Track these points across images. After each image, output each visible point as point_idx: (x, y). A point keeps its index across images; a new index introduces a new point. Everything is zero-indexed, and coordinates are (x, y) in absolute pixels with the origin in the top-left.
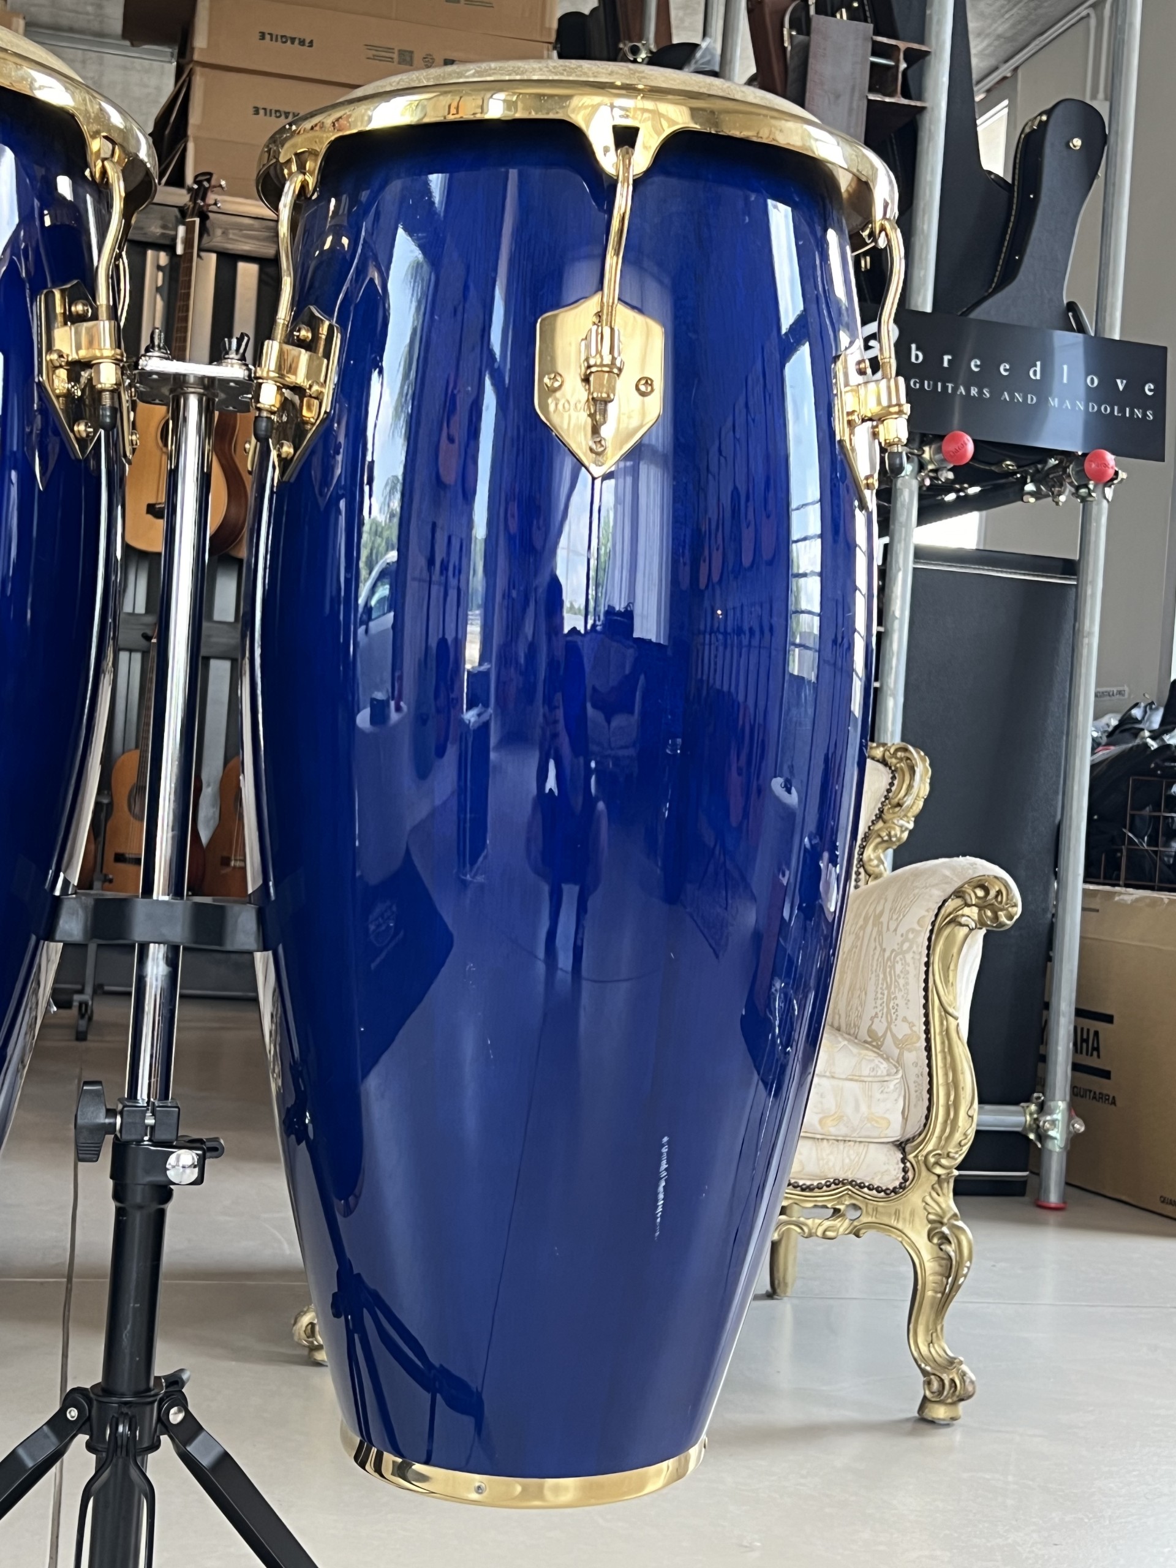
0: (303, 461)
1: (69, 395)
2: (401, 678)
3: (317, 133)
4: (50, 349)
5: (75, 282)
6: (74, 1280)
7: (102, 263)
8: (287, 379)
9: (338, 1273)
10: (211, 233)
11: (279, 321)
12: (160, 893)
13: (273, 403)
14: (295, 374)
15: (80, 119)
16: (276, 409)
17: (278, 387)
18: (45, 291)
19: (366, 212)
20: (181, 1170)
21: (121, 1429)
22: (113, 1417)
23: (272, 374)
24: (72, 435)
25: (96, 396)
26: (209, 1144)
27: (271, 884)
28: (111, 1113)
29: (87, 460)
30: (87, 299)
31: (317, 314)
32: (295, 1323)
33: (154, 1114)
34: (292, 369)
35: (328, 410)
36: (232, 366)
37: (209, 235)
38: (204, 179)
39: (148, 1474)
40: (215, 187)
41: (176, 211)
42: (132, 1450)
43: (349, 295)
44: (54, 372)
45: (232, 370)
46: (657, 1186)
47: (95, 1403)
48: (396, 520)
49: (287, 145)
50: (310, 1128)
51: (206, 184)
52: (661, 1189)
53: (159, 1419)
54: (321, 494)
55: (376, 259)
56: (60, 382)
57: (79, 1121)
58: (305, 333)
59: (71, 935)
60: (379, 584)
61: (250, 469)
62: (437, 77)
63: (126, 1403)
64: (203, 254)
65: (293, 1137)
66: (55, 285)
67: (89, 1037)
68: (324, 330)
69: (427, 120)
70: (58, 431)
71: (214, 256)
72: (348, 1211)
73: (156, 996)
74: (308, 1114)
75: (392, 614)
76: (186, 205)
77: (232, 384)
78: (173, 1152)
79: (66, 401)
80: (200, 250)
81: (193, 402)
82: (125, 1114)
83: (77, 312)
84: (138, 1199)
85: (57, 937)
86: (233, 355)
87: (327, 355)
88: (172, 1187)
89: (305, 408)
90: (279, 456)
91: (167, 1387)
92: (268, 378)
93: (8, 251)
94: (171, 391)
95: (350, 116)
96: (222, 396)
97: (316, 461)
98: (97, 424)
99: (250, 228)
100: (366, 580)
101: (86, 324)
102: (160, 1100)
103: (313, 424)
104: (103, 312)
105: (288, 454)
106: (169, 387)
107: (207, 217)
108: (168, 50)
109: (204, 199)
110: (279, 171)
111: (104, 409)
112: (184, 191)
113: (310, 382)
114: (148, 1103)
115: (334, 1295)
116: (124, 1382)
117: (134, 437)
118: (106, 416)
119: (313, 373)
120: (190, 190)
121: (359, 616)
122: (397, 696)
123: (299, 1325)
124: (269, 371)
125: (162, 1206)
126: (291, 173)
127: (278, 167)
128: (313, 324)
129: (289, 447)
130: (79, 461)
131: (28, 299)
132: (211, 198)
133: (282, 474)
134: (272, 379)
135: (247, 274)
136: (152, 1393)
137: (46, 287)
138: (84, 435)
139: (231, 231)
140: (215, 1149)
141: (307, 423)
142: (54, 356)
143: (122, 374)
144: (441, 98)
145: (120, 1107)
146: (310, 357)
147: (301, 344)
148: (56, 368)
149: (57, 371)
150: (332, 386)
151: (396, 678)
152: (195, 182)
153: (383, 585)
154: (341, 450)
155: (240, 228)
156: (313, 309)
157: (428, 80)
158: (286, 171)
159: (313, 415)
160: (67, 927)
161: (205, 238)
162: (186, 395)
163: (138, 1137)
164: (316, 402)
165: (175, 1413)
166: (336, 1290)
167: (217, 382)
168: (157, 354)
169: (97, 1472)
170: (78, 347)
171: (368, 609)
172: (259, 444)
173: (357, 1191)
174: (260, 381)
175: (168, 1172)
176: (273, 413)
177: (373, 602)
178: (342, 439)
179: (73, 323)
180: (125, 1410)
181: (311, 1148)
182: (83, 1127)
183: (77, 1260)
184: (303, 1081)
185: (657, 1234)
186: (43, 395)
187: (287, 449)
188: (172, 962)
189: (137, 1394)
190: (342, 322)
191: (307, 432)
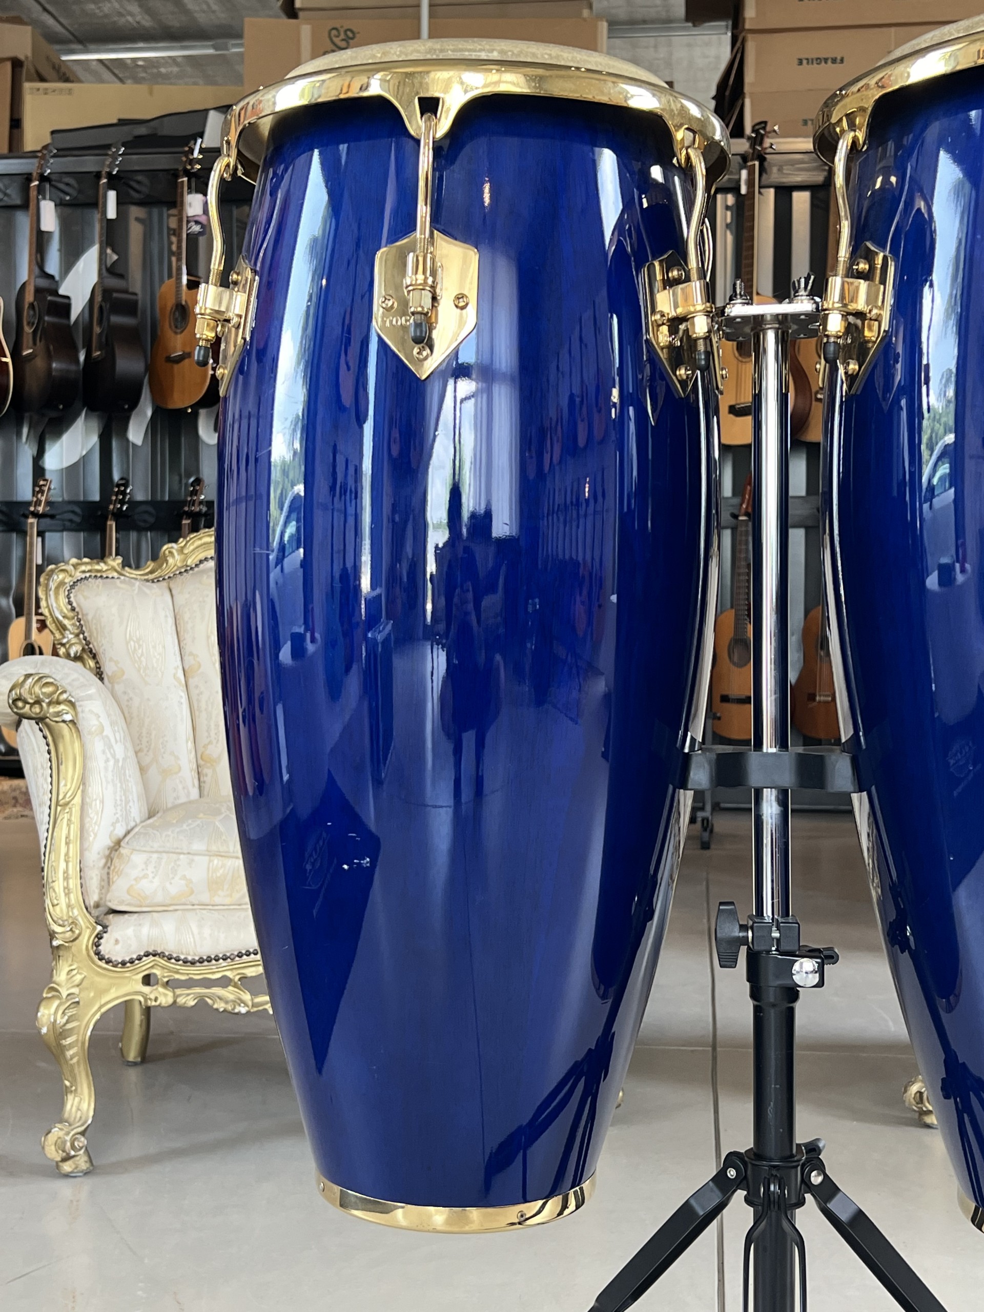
0: (867, 375)
1: (670, 347)
2: (964, 544)
3: (864, 92)
4: (654, 311)
5: (671, 252)
6: (718, 1049)
7: (690, 233)
8: (849, 307)
9: (945, 1061)
10: (768, 170)
11: (839, 259)
12: (769, 747)
13: (838, 329)
14: (856, 302)
15: (666, 117)
16: (841, 334)
17: (843, 315)
18: (647, 264)
19: (910, 155)
20: (805, 975)
21: (772, 1188)
22: (765, 1178)
23: (837, 305)
24: (674, 378)
25: (693, 342)
26: (826, 953)
27: (861, 734)
28: (744, 928)
29: (688, 397)
30: (681, 265)
31: (873, 248)
32: (906, 1091)
33: (778, 929)
34: (854, 299)
35: (887, 329)
36: (802, 302)
37: (766, 173)
38: (761, 128)
39: (797, 1226)
40: (769, 132)
41: (739, 158)
42: (782, 1207)
43: (900, 226)
44: (658, 330)
45: (802, 305)
47: (750, 1166)
48: (952, 407)
49: (838, 107)
50: (912, 939)
51: (762, 132)
53: (803, 1180)
54: (884, 398)
55: (921, 190)
56: (663, 337)
57: (718, 935)
58: (863, 266)
59: (700, 784)
60: (940, 463)
61: (821, 385)
62: (966, 29)
63: (774, 1167)
64: (763, 190)
65: (897, 947)
66: (654, 258)
67: (713, 846)
68: (879, 260)
69: (959, 68)
70: (664, 377)
71: (772, 191)
72: (950, 1009)
73: (772, 831)
74: (908, 928)
75: (953, 490)
76: (746, 152)
77: (803, 317)
78: (797, 960)
79: (669, 351)
80: (760, 187)
81: (771, 336)
82: (755, 929)
83: (673, 277)
84: (772, 1000)
85: (689, 787)
86: (802, 292)
87: (883, 281)
88: (798, 989)
89: (866, 329)
90: (846, 373)
91: (806, 1153)
92: (833, 309)
93: (616, 233)
94: (752, 330)
95: (890, 76)
96: (795, 327)
97: (879, 372)
98: (694, 366)
99: (802, 162)
100: (928, 462)
101: (681, 286)
102: (782, 917)
103: (875, 342)
104: (694, 275)
105: (854, 370)
106: (751, 326)
107: (765, 159)
108: (723, 23)
109: (761, 144)
110: (832, 130)
111: (700, 354)
112: (743, 141)
113: (870, 307)
114: (773, 919)
115: (943, 1080)
116: (771, 1150)
117: (724, 372)
118: (701, 359)
119: (871, 299)
120: (749, 138)
121: (923, 494)
122: (961, 558)
123: (909, 1093)
124: (834, 303)
125: (791, 1005)
126: (843, 131)
127: (831, 127)
128: (869, 257)
129: (855, 365)
130: (682, 398)
131: (634, 273)
132: (767, 142)
133: (850, 387)
134: (837, 309)
135: (801, 201)
136: (796, 1159)
137: (648, 261)
138: (685, 377)
139: (784, 167)
140: (832, 957)
141: (868, 342)
142: (658, 317)
143: (712, 321)
144: (971, 46)
145: (751, 923)
146: (869, 286)
147: (861, 275)
148: (659, 326)
149: (661, 328)
150: (889, 308)
151: (960, 545)
152: (753, 131)
153: (943, 464)
154: (900, 359)
155: (793, 163)
156: (869, 244)
157: (958, 32)
158: (838, 130)
159: (873, 334)
160: (696, 778)
161: (764, 176)
162: (764, 331)
163: (766, 948)
164: (876, 323)
165: (815, 1176)
166: (945, 1076)
167: (789, 317)
168: (739, 301)
169: (755, 1224)
170: (676, 306)
171: (931, 488)
172: (827, 365)
173: (956, 992)
174: (827, 312)
175: (794, 977)
176: (840, 337)
177: (935, 481)
178: (900, 349)
179: (671, 286)
180: (774, 1172)
181: (914, 957)
182: (722, 940)
183: (719, 1032)
184: (902, 900)
186: (650, 349)
187: (853, 366)
188: (783, 802)
189: (783, 1159)
190: (894, 251)
191: (869, 349)
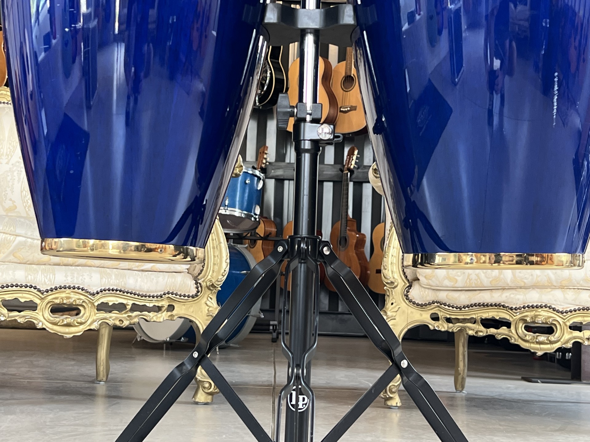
46: (553, 99)
52: (555, 100)
185: (554, 124)
